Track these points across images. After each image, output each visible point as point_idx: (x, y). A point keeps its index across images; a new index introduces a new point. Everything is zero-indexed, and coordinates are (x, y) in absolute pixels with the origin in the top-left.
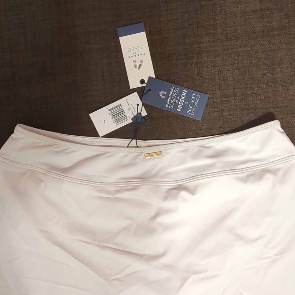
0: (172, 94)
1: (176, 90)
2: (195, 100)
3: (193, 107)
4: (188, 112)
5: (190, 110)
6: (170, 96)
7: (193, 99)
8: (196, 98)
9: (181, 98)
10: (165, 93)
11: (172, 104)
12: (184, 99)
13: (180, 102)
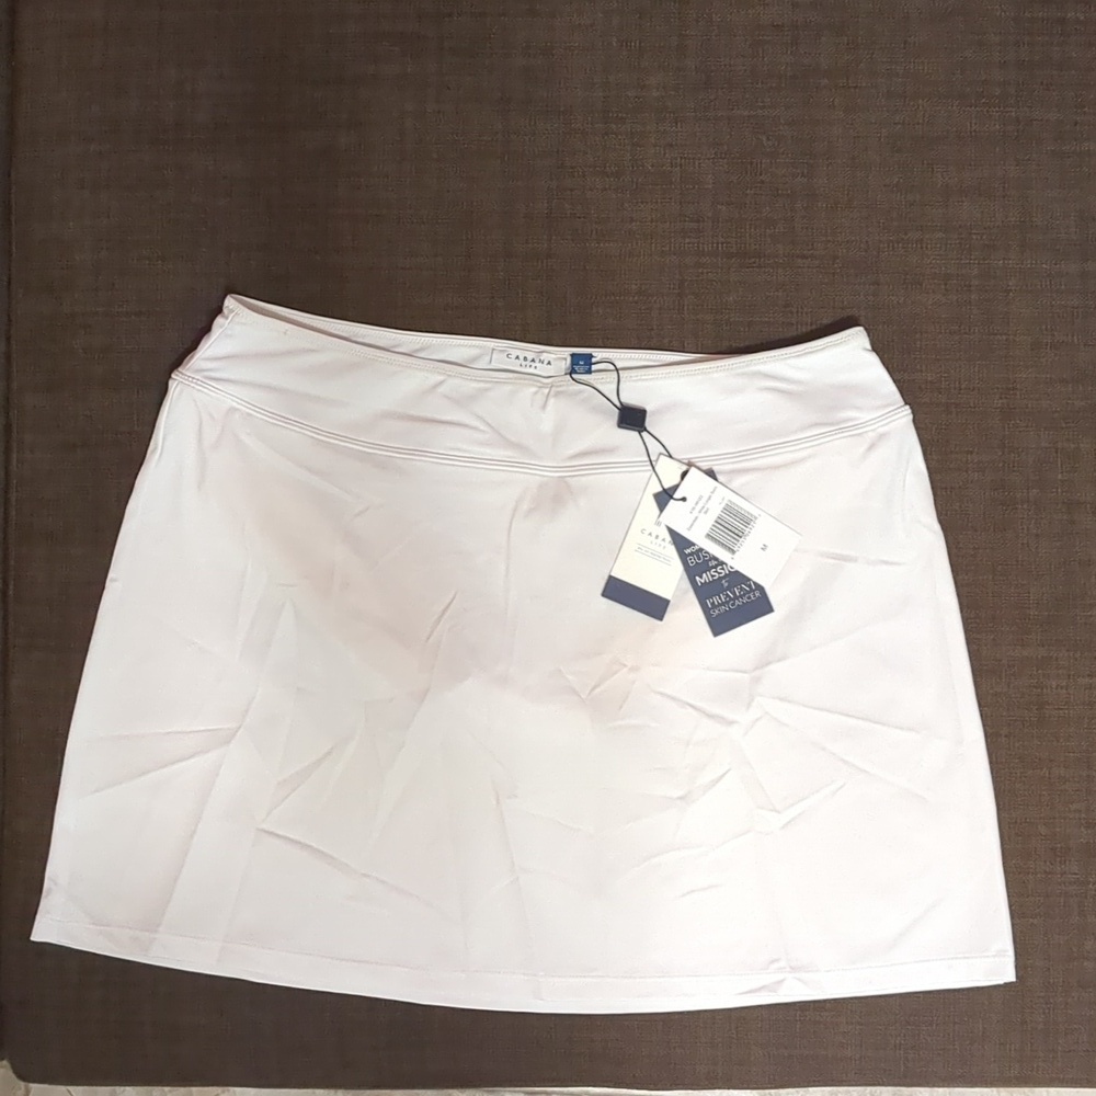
2: (744, 595)
3: (727, 602)
4: (710, 601)
5: (718, 602)
7: (742, 589)
8: (748, 592)
9: (724, 566)
11: (699, 559)
13: (715, 570)
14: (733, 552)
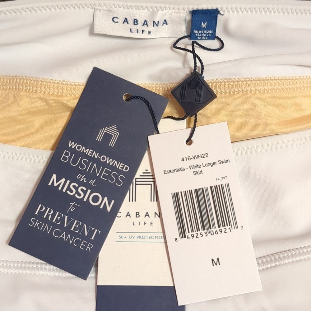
0: (105, 165)
1: (116, 177)
2: (77, 235)
3: (54, 226)
4: (41, 208)
5: (48, 215)
6: (100, 155)
7: (81, 227)
9: (89, 191)
10: (112, 143)
11: (74, 162)
12: (85, 200)
13: (77, 185)
14: (183, 234)
